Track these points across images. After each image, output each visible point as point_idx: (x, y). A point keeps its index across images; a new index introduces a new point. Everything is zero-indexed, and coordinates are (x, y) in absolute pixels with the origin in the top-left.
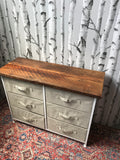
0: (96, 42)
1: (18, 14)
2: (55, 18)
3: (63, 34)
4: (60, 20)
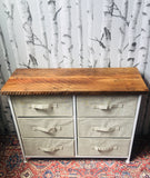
0: (123, 32)
1: (12, 7)
2: (69, 7)
3: (81, 27)
4: (75, 9)
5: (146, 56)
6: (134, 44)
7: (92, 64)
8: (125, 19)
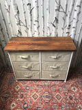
0: (64, 20)
1: (9, 6)
2: (38, 7)
3: (43, 17)
4: (41, 8)
5: (75, 31)
6: (70, 26)
7: (49, 35)
8: (65, 13)
